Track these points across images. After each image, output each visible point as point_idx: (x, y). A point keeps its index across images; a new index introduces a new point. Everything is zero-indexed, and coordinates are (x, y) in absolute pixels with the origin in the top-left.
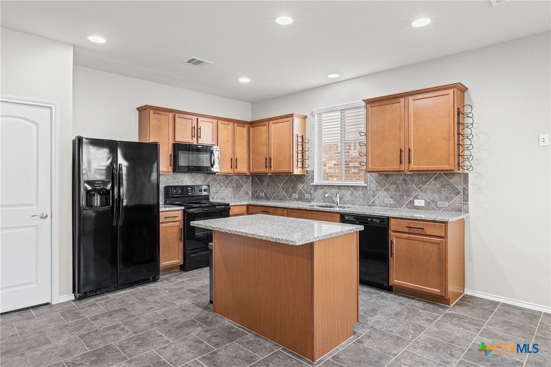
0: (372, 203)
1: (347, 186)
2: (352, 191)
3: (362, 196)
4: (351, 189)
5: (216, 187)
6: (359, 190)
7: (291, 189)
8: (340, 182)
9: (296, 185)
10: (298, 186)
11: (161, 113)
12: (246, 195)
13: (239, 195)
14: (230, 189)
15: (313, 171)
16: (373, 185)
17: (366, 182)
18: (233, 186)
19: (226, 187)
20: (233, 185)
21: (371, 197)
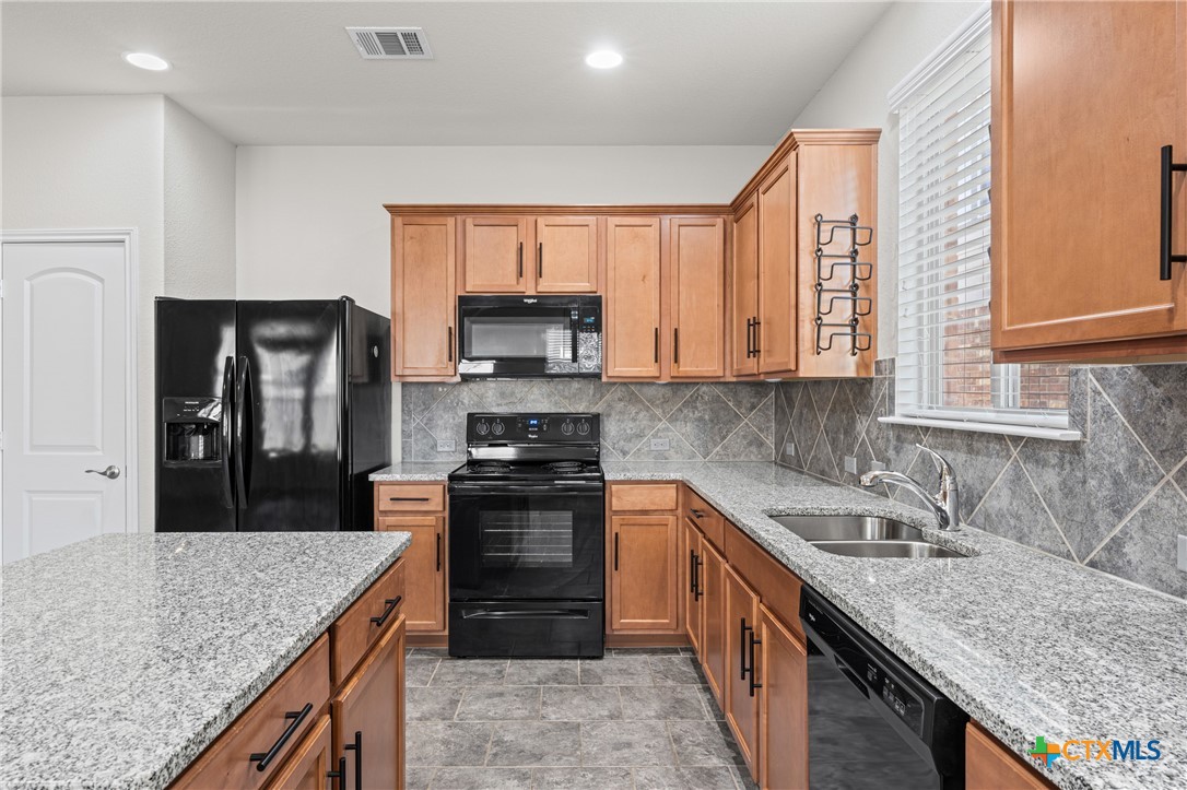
0: (1107, 549)
1: (999, 437)
2: (1016, 466)
3: (1057, 496)
4: (1015, 453)
5: (634, 420)
6: (1044, 464)
7: (842, 437)
8: (992, 416)
9: (853, 421)
10: (859, 427)
11: (425, 220)
12: (753, 448)
13: (725, 448)
14: (689, 428)
15: (893, 360)
16: (1114, 441)
17: (1078, 420)
18: (700, 419)
19: (672, 420)
20: (697, 414)
21: (1103, 515)
